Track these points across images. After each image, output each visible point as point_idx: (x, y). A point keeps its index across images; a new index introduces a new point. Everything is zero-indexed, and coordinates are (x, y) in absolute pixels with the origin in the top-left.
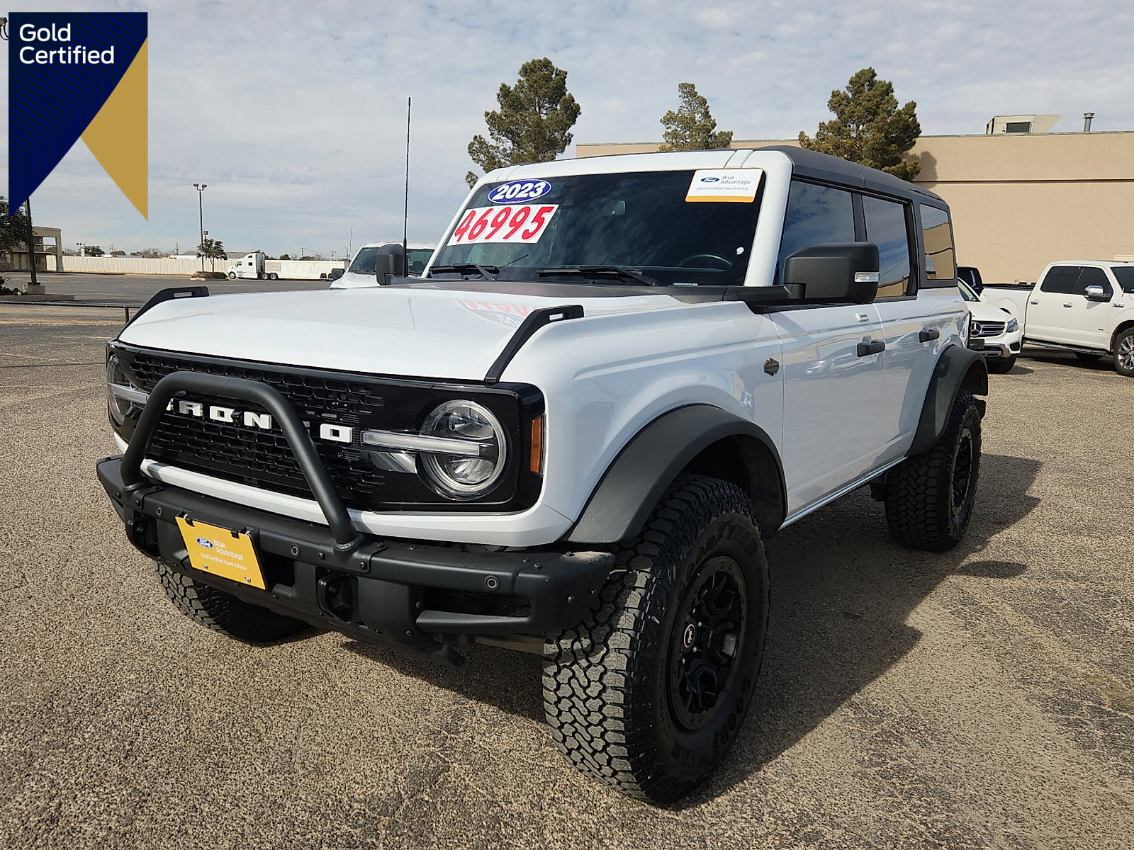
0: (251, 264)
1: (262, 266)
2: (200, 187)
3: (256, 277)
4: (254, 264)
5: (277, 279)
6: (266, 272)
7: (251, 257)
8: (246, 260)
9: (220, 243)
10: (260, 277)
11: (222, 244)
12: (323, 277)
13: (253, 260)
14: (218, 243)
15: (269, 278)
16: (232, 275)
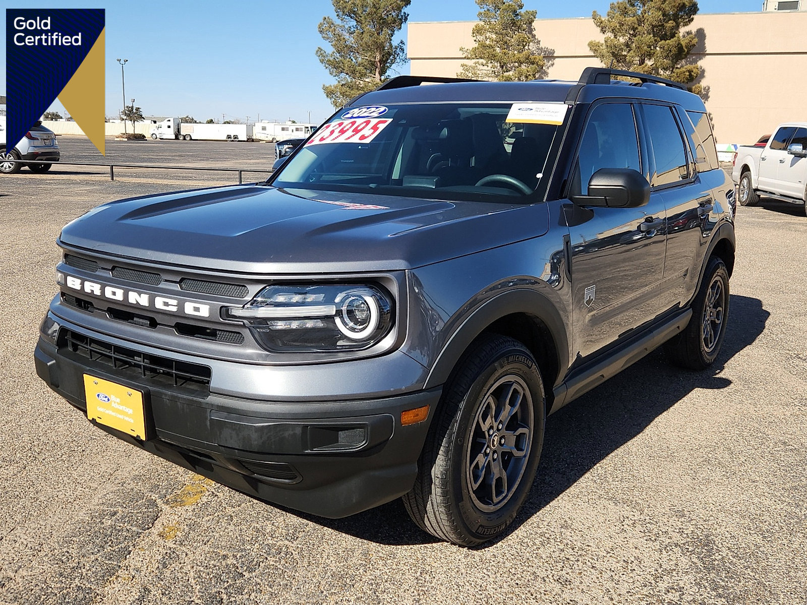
0: (169, 127)
1: (178, 129)
2: (122, 62)
3: (174, 138)
4: (172, 127)
5: (191, 139)
6: (182, 133)
7: (169, 121)
8: (165, 124)
9: (139, 108)
10: (177, 138)
11: (140, 110)
12: (229, 138)
13: (171, 124)
14: (138, 109)
15: (184, 139)
16: (154, 135)
